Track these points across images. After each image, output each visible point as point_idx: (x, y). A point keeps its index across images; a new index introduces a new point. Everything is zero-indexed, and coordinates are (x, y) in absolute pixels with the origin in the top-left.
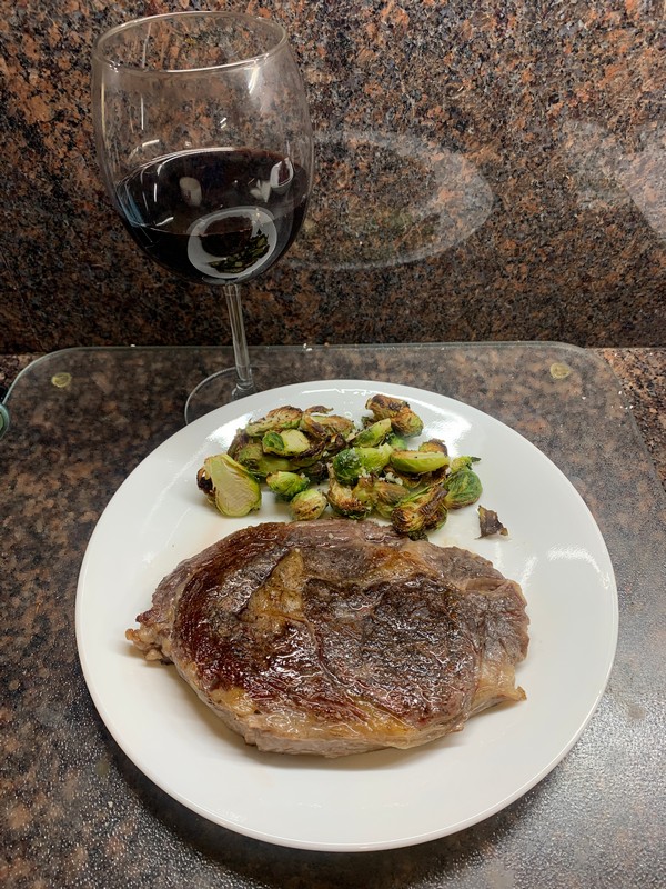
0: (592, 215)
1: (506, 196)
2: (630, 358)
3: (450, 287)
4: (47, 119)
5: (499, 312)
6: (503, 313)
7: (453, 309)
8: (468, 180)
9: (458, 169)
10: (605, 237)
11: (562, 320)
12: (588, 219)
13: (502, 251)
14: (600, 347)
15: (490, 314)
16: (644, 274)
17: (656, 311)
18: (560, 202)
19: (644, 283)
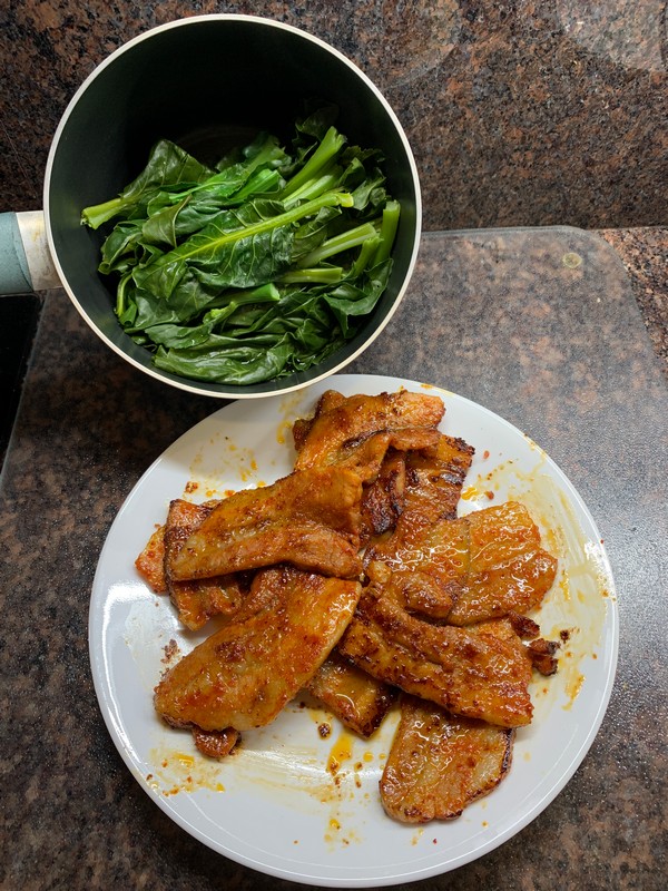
0: (598, 100)
1: (514, 84)
2: (629, 238)
3: (458, 177)
4: (57, 26)
5: (506, 199)
6: (509, 199)
7: (460, 198)
8: (476, 71)
9: (467, 60)
10: (610, 122)
11: (566, 204)
12: (594, 104)
13: (509, 139)
14: (601, 228)
15: (496, 201)
16: (646, 156)
17: (656, 191)
18: (567, 87)
19: (646, 164)
